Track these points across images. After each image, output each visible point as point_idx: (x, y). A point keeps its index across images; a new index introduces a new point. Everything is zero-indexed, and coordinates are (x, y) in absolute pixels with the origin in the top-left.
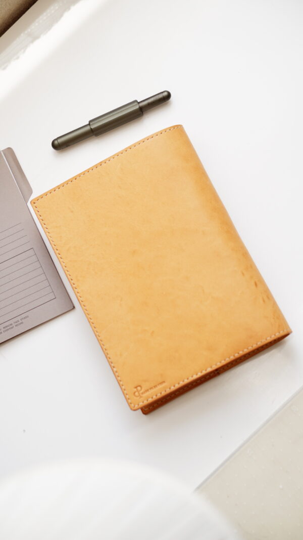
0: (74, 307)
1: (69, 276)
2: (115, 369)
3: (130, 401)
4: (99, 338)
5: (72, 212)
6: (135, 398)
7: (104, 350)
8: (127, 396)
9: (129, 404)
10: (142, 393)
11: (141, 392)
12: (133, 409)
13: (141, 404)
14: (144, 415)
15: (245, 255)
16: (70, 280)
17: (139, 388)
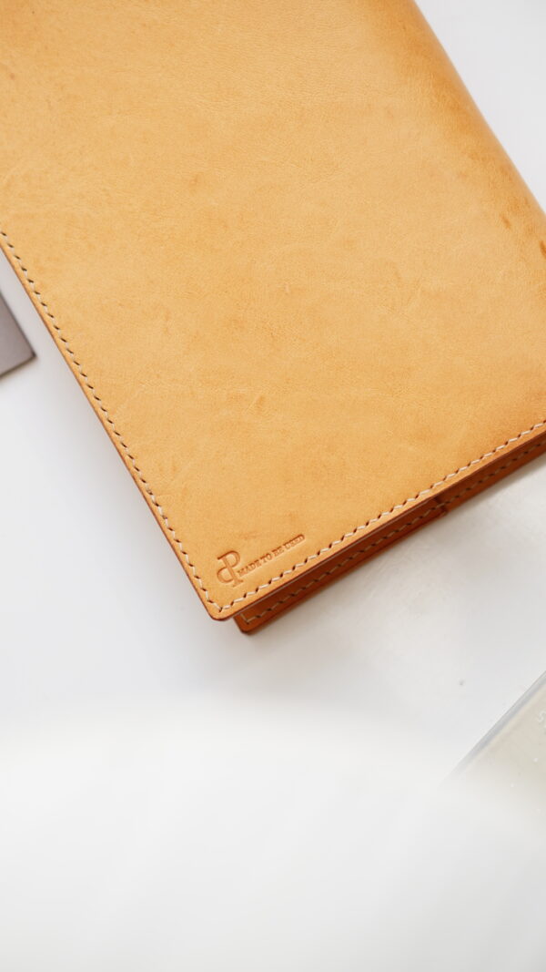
0: (33, 356)
1: (14, 259)
2: (160, 510)
3: (206, 595)
4: (111, 427)
5: (12, 77)
6: (222, 584)
7: (126, 459)
8: (200, 583)
9: (206, 604)
10: (241, 571)
11: (238, 567)
12: (217, 617)
13: (241, 602)
14: (243, 637)
15: (507, 171)
16: (20, 270)
17: (231, 557)
